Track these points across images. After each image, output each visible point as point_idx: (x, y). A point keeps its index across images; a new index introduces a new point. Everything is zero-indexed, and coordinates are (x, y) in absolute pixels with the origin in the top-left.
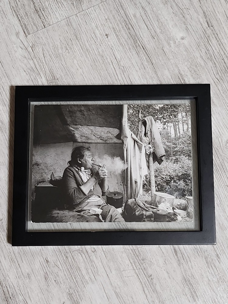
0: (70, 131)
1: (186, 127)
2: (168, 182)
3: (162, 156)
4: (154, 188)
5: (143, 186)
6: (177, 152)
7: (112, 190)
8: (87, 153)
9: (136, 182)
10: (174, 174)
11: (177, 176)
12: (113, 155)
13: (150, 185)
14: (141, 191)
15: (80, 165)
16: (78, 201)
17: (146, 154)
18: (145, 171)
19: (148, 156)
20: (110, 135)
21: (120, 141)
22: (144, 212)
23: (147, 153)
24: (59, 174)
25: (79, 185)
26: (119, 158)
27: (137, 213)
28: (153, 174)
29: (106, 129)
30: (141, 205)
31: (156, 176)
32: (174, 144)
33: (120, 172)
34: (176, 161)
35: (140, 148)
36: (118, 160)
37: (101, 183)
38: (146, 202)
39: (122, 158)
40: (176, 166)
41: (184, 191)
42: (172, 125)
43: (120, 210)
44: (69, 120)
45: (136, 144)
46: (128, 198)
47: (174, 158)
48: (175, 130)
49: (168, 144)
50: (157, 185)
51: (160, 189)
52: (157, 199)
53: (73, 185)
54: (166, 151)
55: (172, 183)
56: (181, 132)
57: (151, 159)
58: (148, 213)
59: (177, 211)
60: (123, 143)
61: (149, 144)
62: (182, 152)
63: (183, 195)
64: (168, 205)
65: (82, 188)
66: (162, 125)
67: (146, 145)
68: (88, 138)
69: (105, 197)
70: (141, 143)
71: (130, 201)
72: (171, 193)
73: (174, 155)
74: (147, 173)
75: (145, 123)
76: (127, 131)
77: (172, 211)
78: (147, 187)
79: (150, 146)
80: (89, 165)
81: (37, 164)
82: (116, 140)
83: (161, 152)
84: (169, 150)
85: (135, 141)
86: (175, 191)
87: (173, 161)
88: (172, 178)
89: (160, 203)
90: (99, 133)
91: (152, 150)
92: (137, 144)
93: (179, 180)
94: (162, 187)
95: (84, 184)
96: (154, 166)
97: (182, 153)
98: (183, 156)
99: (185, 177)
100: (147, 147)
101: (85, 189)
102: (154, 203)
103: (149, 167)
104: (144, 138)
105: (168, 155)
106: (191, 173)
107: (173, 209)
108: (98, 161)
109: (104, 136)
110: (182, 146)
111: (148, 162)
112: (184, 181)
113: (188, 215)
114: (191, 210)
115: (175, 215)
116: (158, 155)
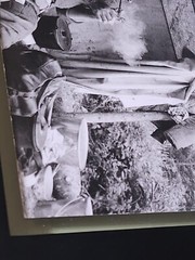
2: (115, 152)
3: (171, 141)
4: (96, 119)
5: (95, 96)
6: (190, 175)
7: (72, 28)
9: (101, 80)
10: (138, 167)
11: (136, 176)
12: (147, 38)
13: (99, 111)
17: (168, 107)
18: (129, 102)
19: (164, 110)
20: (186, 37)
21: (179, 56)
22: (32, 94)
23: (171, 109)
26: (145, 50)
27: (27, 78)
28: (128, 119)
30: (50, 89)
31: (123, 125)
33: (116, 48)
34: (170, 175)
35: (175, 94)
38: (59, 99)
39: (146, 57)
40: (157, 174)
41: (103, 193)
43: (29, 41)
45: (182, 87)
46: (60, 60)
47: (175, 169)
50: (105, 128)
51: (98, 135)
52: (70, 127)
54: (185, 151)
55: (116, 164)
57: (160, 117)
58: (31, 102)
59: (49, 175)
60: (178, 61)
61: (190, 114)
62: (192, 187)
63: (95, 186)
64: (61, 152)
67: (187, 106)
69: (55, 13)
70: (187, 98)
71: (55, 64)
72: (91, 160)
73: (181, 169)
74: (126, 106)
78: (94, 103)
79: (187, 116)
82: (178, 48)
83: (181, 139)
84: (190, 157)
86: (100, 171)
87: (167, 166)
88: (127, 161)
89: (63, 131)
90: (183, 17)
91: (178, 119)
92: (182, 89)
93: (127, 180)
94: (102, 138)
96: (147, 123)
97: (190, 187)
98: (185, 190)
99: (136, 193)
100: (182, 110)
102: (58, 118)
103: (140, 110)
105: (179, 154)
106: (151, 209)
107: (53, 165)
108: (129, 10)
111: (152, 110)
112: (127, 193)
113: (42, 204)
114: (58, 210)
115: (38, 169)
116: (172, 133)
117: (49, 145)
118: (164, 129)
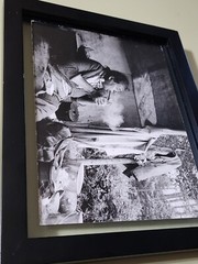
0: (143, 73)
1: (181, 210)
2: (100, 183)
3: (135, 177)
4: (90, 163)
6: (145, 197)
7: (79, 109)
8: (121, 87)
9: (94, 140)
10: (113, 193)
11: (111, 198)
12: (124, 115)
13: (92, 158)
14: (83, 145)
15: (106, 78)
16: (62, 70)
17: (134, 155)
19: (132, 157)
20: (148, 114)
21: (143, 124)
22: (52, 148)
23: (136, 156)
24: (92, 56)
25: (83, 73)
26: (122, 121)
28: (109, 163)
29: (153, 109)
31: (106, 167)
32: (155, 194)
33: (105, 120)
34: (133, 197)
35: (139, 148)
36: (120, 120)
37: (88, 98)
38: (68, 151)
39: (123, 125)
40: (125, 197)
41: (91, 209)
42: (179, 190)
44: (154, 74)
45: (144, 143)
46: (71, 128)
47: (136, 194)
48: (173, 195)
49: (153, 186)
50: (95, 169)
51: (89, 173)
52: (73, 168)
53: (82, 68)
54: (143, 182)
55: (100, 191)
56: (173, 204)
57: (129, 161)
59: (57, 198)
61: (148, 160)
62: (146, 205)
63: (86, 204)
64: (66, 184)
65: (79, 77)
66: (175, 177)
67: (146, 155)
68: (139, 90)
70: (146, 150)
72: (84, 188)
73: (140, 193)
75: (171, 155)
76: (157, 134)
77: (56, 189)
78: (90, 153)
79: (145, 161)
80: (107, 88)
81: (100, 38)
82: (143, 120)
83: (141, 175)
84: (146, 186)
85: (147, 142)
86: (89, 195)
87: (131, 192)
88: (107, 189)
89: (69, 171)
90: (147, 101)
92: (144, 145)
93: (106, 201)
94: (92, 175)
95: (85, 79)
96: (121, 165)
99: (111, 209)
101: (78, 80)
102: (66, 162)
103: (117, 157)
104: (154, 153)
105: (139, 184)
106: (120, 219)
107: (61, 192)
108: (114, 98)
109: (146, 107)
110: (155, 205)
111: (124, 157)
112: (105, 209)
113: (52, 216)
114: (62, 220)
115: (51, 194)
116: (136, 171)
117: (59, 179)
118: (131, 169)
